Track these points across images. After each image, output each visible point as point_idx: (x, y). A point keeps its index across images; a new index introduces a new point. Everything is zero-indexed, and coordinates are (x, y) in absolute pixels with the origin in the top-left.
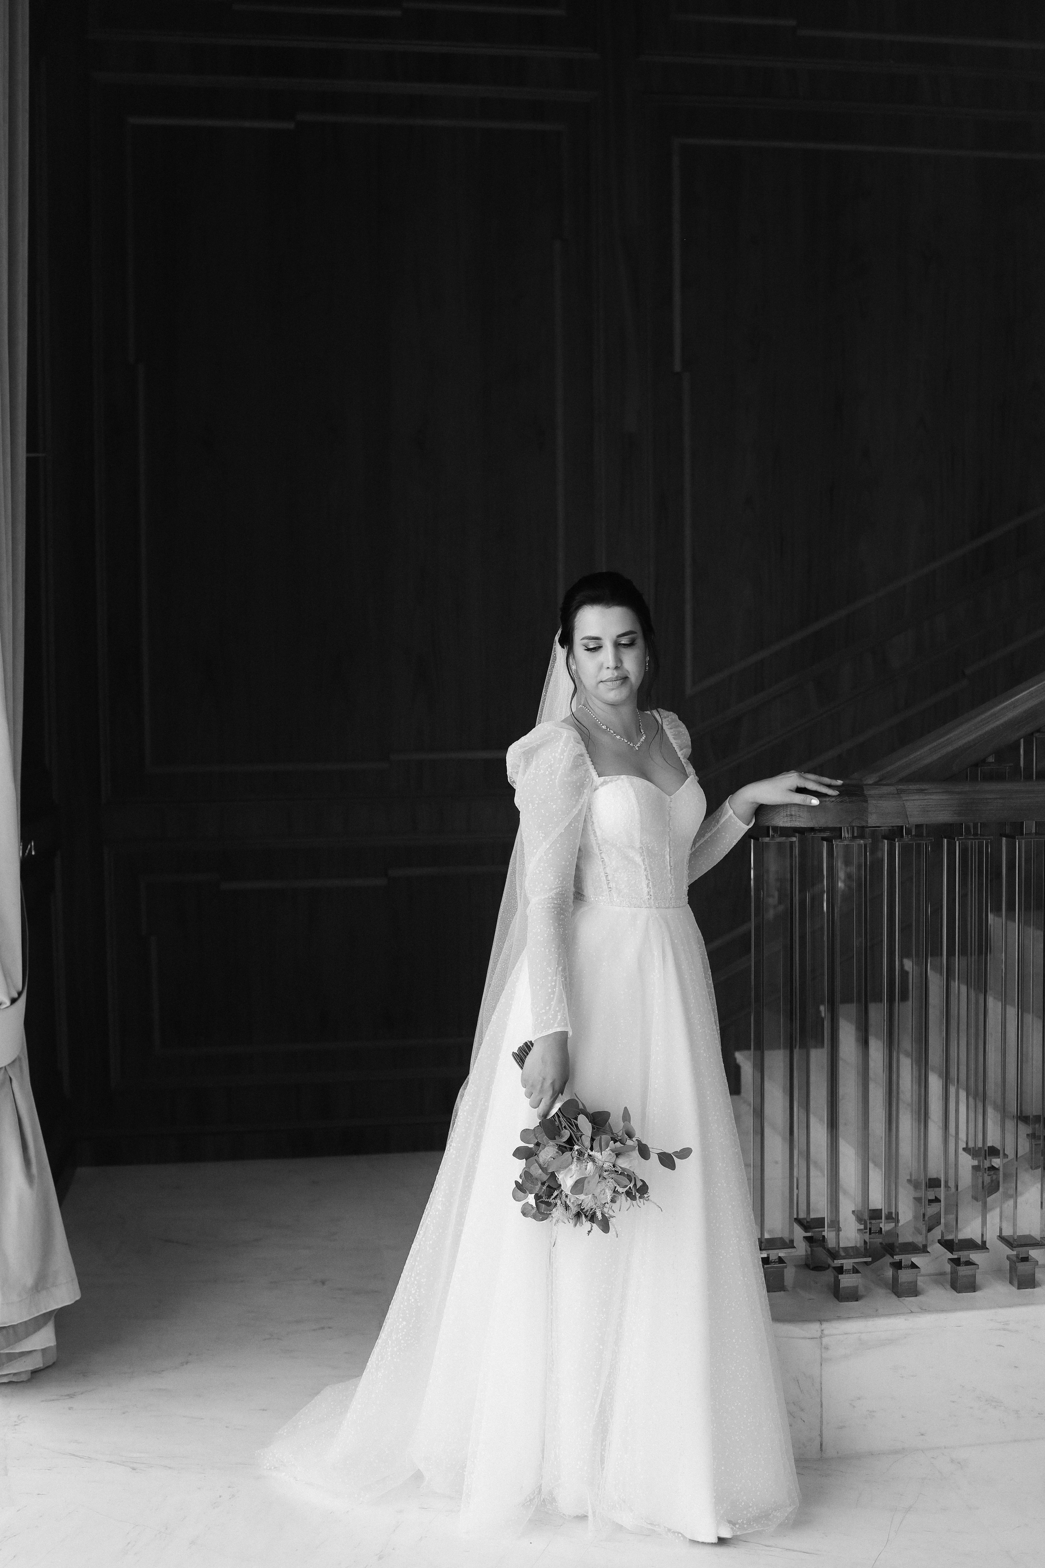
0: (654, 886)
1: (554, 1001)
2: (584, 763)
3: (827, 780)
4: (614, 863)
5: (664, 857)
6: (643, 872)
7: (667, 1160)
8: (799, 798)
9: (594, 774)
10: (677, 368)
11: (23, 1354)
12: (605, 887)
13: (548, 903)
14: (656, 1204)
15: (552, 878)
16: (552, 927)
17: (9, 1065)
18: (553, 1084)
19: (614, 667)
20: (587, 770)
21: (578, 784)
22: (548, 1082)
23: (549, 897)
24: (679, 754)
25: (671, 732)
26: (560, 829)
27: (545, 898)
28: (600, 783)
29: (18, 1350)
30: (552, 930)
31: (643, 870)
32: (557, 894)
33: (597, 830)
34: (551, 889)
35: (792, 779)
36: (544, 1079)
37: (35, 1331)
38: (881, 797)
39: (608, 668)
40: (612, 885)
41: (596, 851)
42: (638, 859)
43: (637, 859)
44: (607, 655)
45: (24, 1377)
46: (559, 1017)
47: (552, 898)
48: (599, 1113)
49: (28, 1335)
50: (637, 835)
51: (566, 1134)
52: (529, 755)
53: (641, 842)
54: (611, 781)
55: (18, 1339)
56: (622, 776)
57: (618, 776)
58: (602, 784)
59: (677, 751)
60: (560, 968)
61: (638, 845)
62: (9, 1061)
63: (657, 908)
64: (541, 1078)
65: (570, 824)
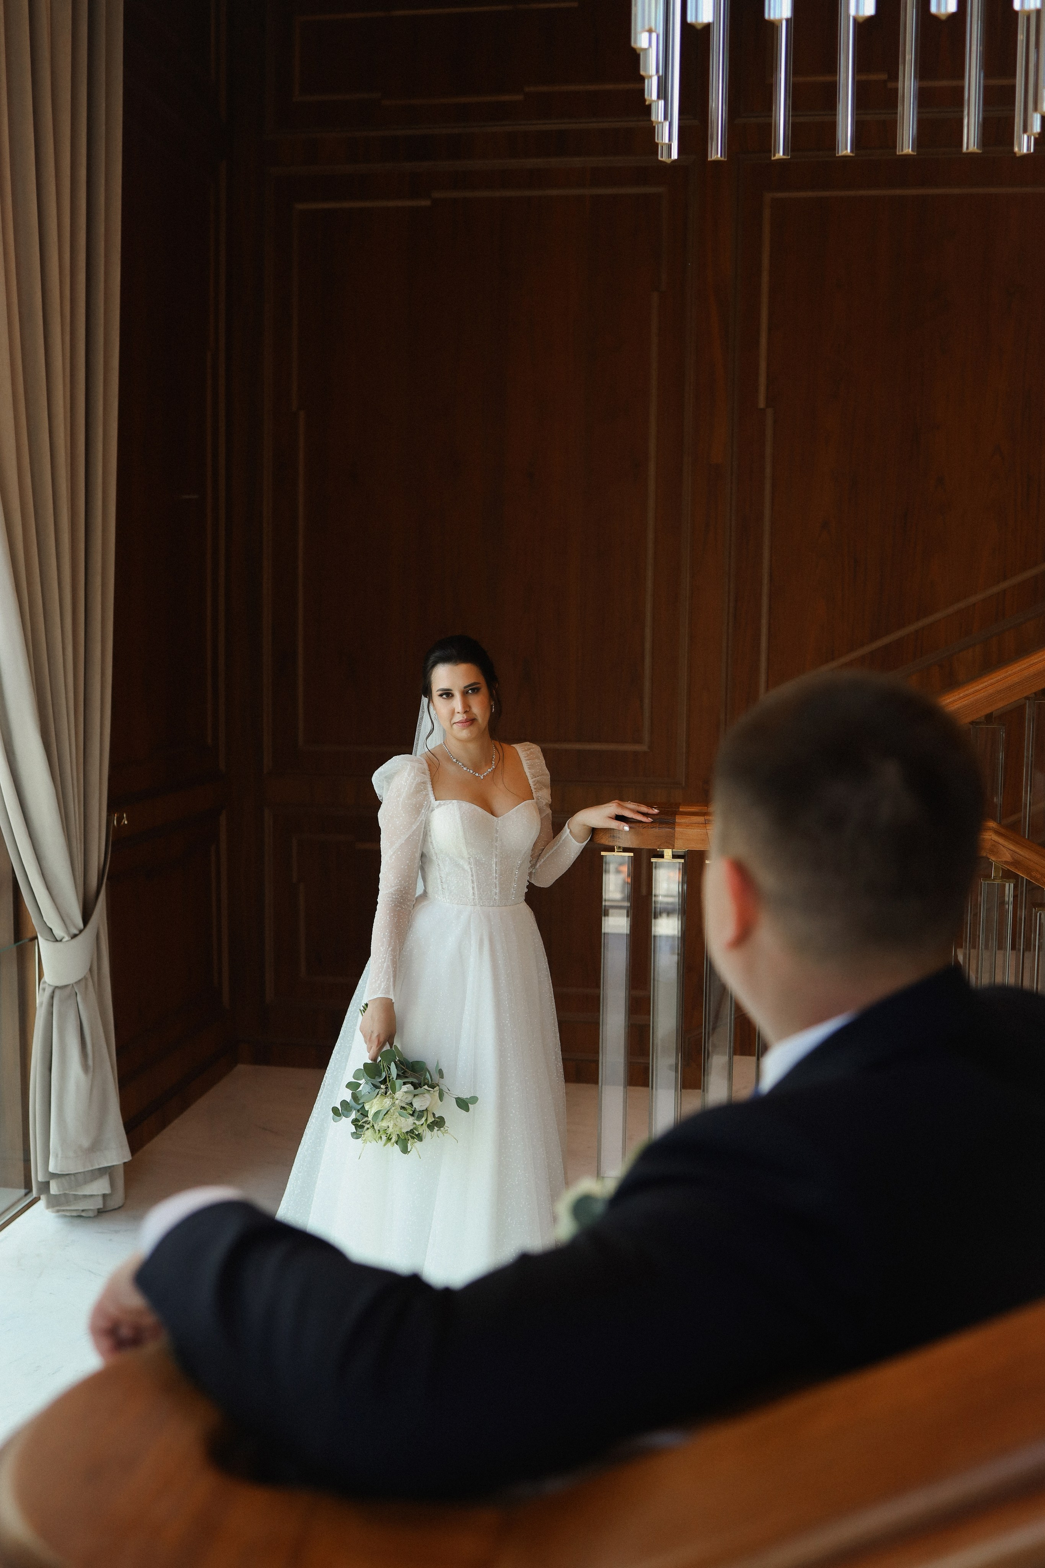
0: (479, 889)
1: (382, 973)
2: (425, 788)
3: (644, 809)
4: (447, 870)
5: (491, 866)
6: (470, 877)
7: (463, 1104)
8: (614, 824)
9: (432, 798)
10: (762, 404)
11: (85, 1196)
12: (440, 887)
13: (388, 897)
14: (453, 1136)
15: (393, 878)
16: (388, 916)
17: (76, 983)
18: (378, 1036)
19: (464, 711)
20: (427, 795)
21: (418, 806)
22: (375, 1035)
23: (389, 892)
24: (531, 781)
25: (528, 763)
26: (402, 840)
27: (387, 893)
28: (436, 806)
29: (80, 1193)
30: (388, 918)
31: (470, 875)
32: (397, 890)
33: (434, 842)
34: (392, 887)
35: (612, 808)
36: (372, 1032)
37: (92, 1181)
38: (688, 825)
39: (458, 713)
40: (445, 886)
41: (434, 858)
42: (467, 867)
43: (465, 867)
44: (457, 703)
45: (91, 1214)
46: (382, 986)
47: (392, 893)
48: (418, 1062)
49: (86, 1182)
50: (464, 849)
51: (384, 1075)
52: (389, 778)
53: (469, 853)
54: (444, 804)
55: (79, 1185)
56: (453, 801)
57: (449, 801)
58: (438, 807)
59: (529, 778)
60: (390, 949)
61: (466, 855)
62: (75, 980)
63: (481, 906)
64: (370, 1032)
65: (409, 837)
